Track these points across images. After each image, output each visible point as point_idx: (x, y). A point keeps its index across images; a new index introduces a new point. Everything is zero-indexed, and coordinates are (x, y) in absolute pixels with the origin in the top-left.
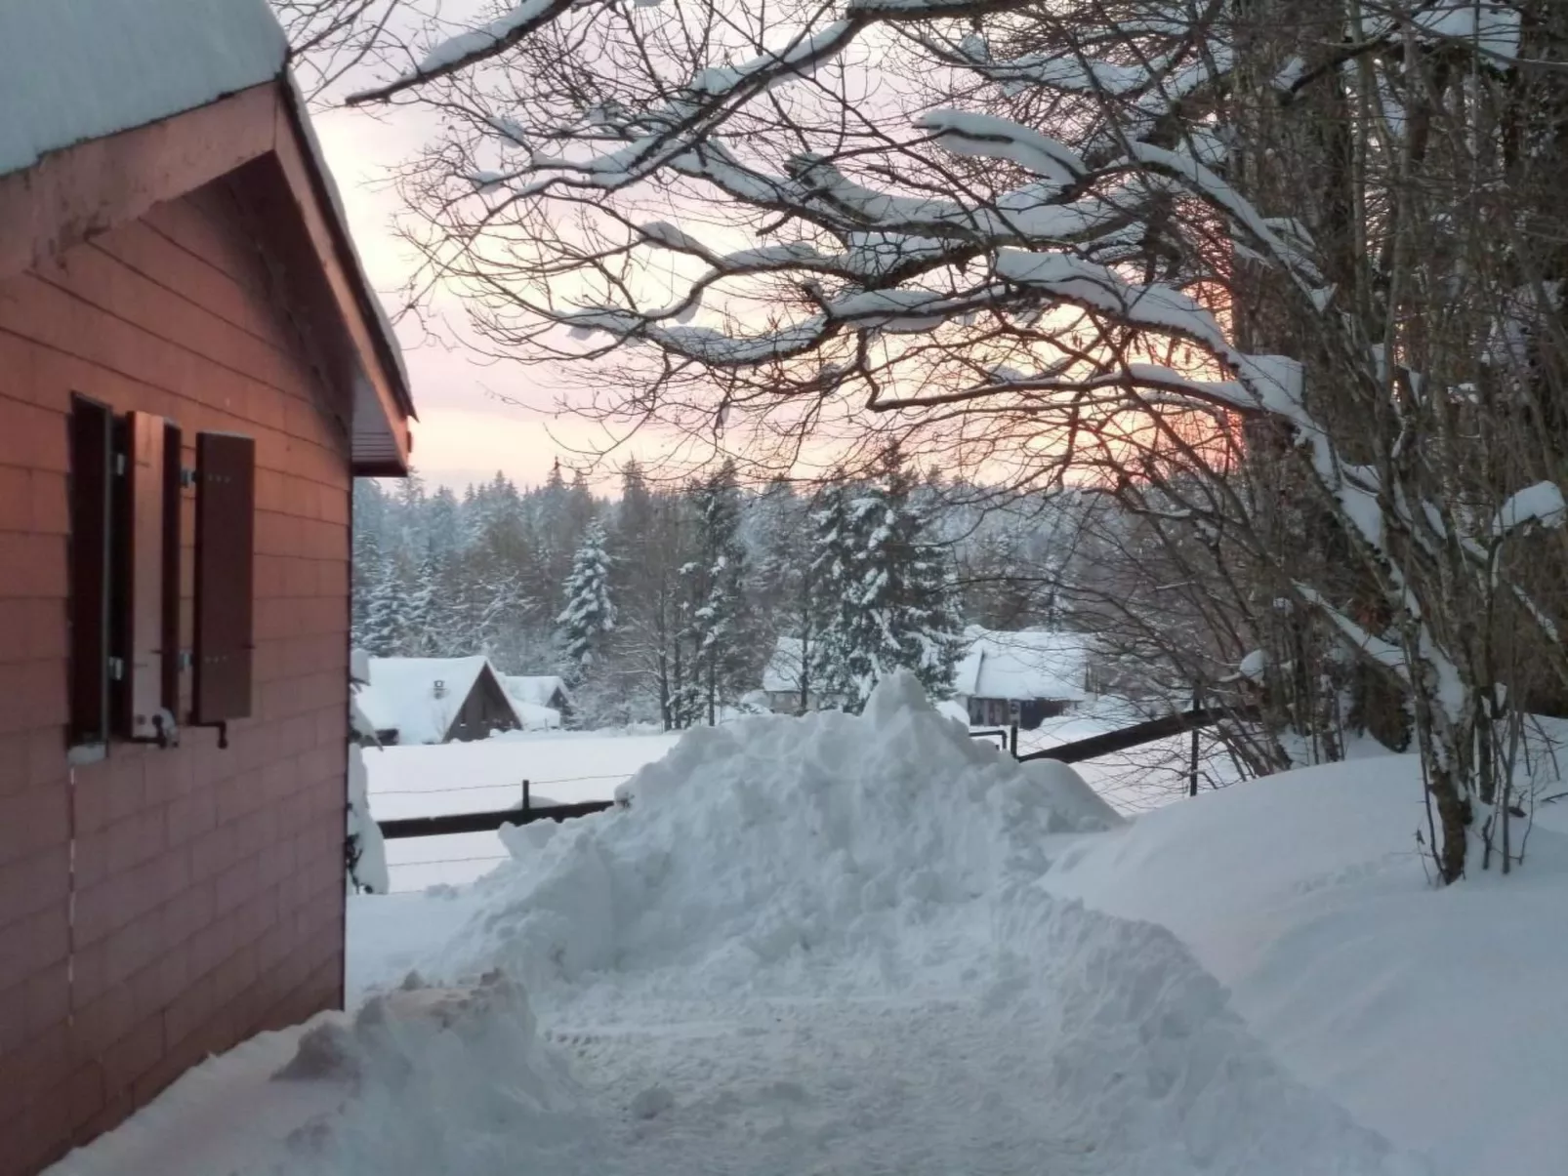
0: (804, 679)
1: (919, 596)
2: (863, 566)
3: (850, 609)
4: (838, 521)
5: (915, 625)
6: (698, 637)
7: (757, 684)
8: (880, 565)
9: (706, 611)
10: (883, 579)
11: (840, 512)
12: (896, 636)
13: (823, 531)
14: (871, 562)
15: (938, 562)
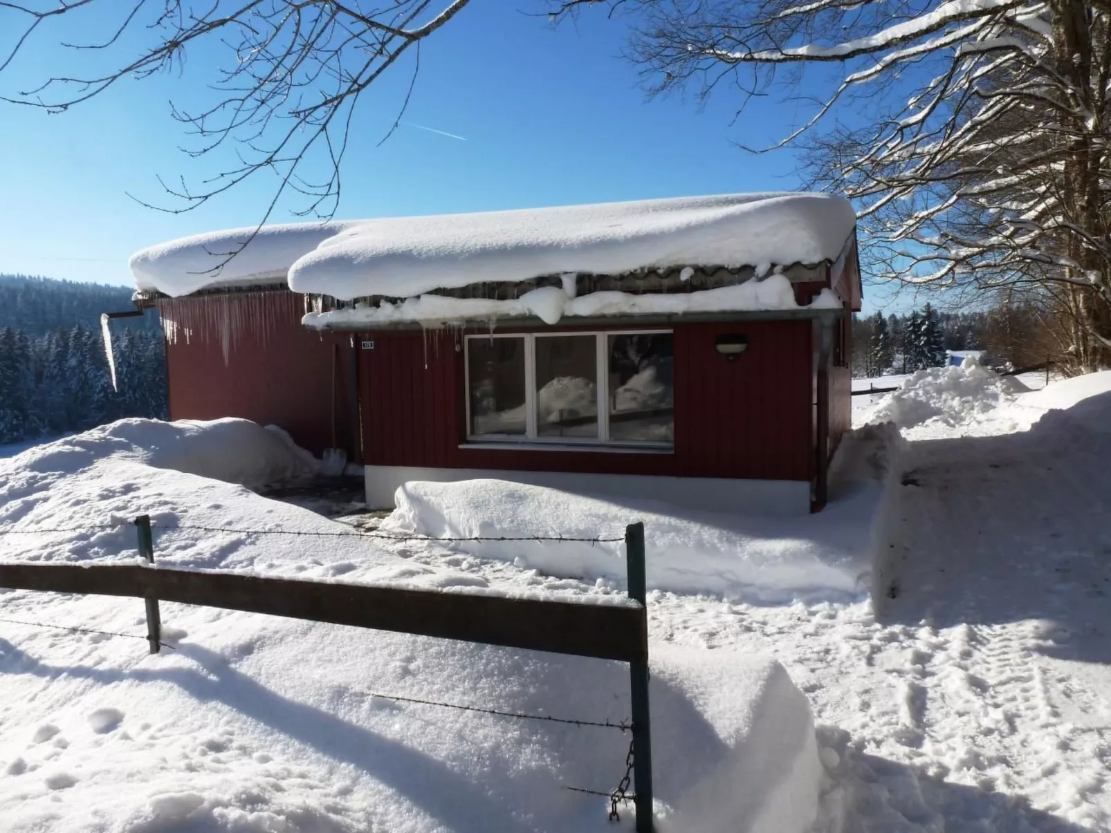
0: (904, 365)
1: (935, 343)
2: (920, 336)
3: (917, 346)
4: (913, 324)
5: (935, 350)
6: (876, 355)
7: (891, 366)
8: (925, 336)
9: (878, 348)
10: (925, 339)
11: (914, 322)
12: (930, 353)
13: (909, 327)
14: (923, 334)
15: (940, 334)
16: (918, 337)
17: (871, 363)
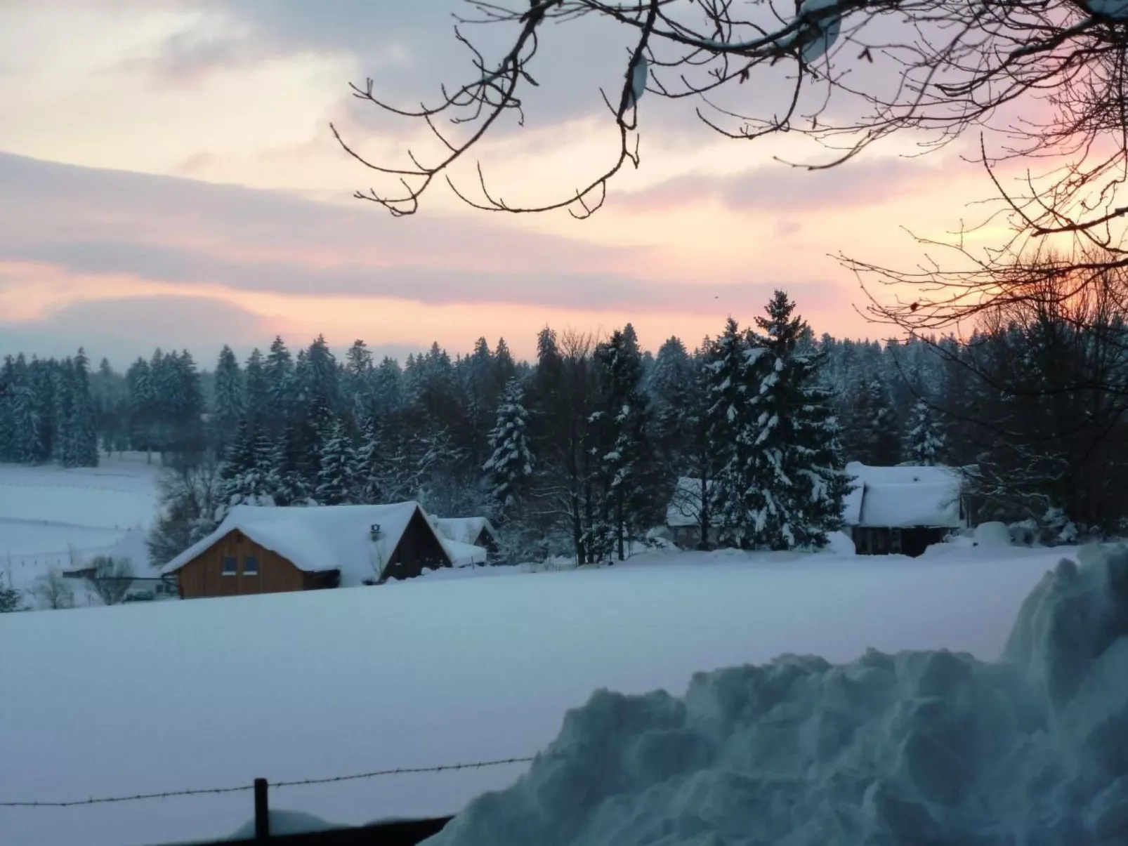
0: (704, 515)
1: (807, 436)
2: (756, 410)
3: (744, 450)
4: (731, 370)
5: (805, 462)
6: (606, 479)
7: (661, 520)
8: (771, 409)
9: (613, 455)
10: (774, 421)
11: (733, 361)
12: (787, 473)
13: (717, 379)
14: (763, 406)
15: (824, 406)
16: (748, 415)
17: (589, 507)
